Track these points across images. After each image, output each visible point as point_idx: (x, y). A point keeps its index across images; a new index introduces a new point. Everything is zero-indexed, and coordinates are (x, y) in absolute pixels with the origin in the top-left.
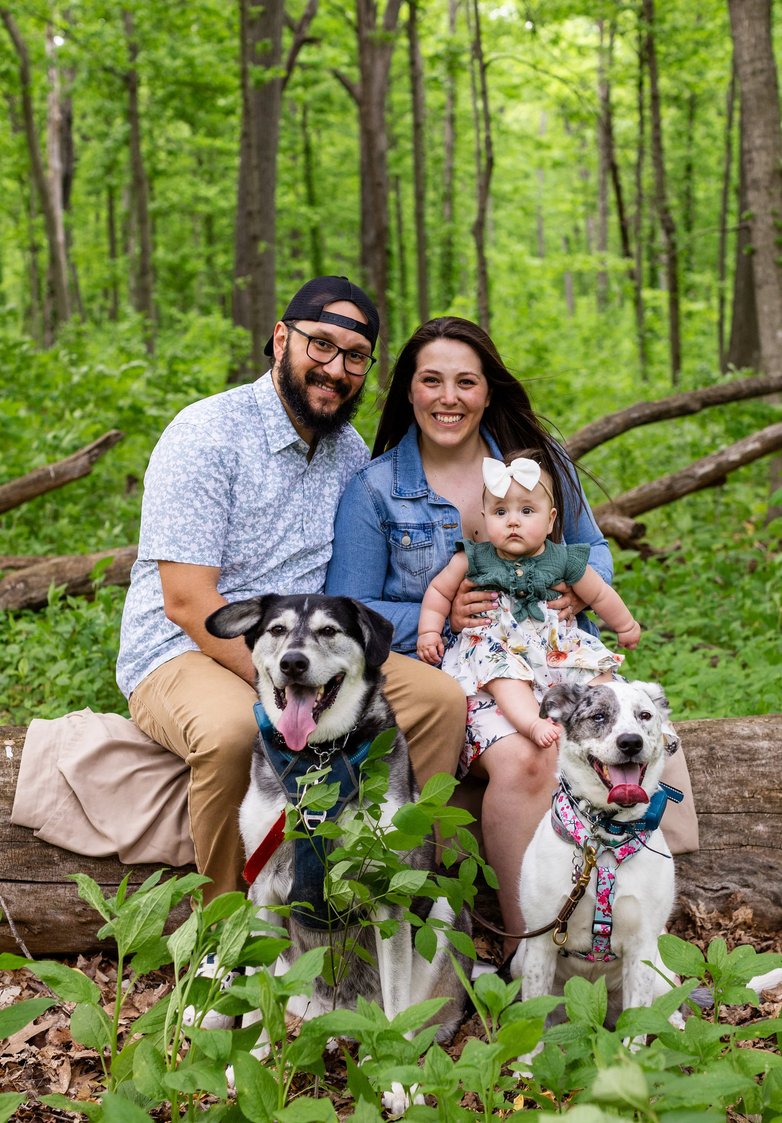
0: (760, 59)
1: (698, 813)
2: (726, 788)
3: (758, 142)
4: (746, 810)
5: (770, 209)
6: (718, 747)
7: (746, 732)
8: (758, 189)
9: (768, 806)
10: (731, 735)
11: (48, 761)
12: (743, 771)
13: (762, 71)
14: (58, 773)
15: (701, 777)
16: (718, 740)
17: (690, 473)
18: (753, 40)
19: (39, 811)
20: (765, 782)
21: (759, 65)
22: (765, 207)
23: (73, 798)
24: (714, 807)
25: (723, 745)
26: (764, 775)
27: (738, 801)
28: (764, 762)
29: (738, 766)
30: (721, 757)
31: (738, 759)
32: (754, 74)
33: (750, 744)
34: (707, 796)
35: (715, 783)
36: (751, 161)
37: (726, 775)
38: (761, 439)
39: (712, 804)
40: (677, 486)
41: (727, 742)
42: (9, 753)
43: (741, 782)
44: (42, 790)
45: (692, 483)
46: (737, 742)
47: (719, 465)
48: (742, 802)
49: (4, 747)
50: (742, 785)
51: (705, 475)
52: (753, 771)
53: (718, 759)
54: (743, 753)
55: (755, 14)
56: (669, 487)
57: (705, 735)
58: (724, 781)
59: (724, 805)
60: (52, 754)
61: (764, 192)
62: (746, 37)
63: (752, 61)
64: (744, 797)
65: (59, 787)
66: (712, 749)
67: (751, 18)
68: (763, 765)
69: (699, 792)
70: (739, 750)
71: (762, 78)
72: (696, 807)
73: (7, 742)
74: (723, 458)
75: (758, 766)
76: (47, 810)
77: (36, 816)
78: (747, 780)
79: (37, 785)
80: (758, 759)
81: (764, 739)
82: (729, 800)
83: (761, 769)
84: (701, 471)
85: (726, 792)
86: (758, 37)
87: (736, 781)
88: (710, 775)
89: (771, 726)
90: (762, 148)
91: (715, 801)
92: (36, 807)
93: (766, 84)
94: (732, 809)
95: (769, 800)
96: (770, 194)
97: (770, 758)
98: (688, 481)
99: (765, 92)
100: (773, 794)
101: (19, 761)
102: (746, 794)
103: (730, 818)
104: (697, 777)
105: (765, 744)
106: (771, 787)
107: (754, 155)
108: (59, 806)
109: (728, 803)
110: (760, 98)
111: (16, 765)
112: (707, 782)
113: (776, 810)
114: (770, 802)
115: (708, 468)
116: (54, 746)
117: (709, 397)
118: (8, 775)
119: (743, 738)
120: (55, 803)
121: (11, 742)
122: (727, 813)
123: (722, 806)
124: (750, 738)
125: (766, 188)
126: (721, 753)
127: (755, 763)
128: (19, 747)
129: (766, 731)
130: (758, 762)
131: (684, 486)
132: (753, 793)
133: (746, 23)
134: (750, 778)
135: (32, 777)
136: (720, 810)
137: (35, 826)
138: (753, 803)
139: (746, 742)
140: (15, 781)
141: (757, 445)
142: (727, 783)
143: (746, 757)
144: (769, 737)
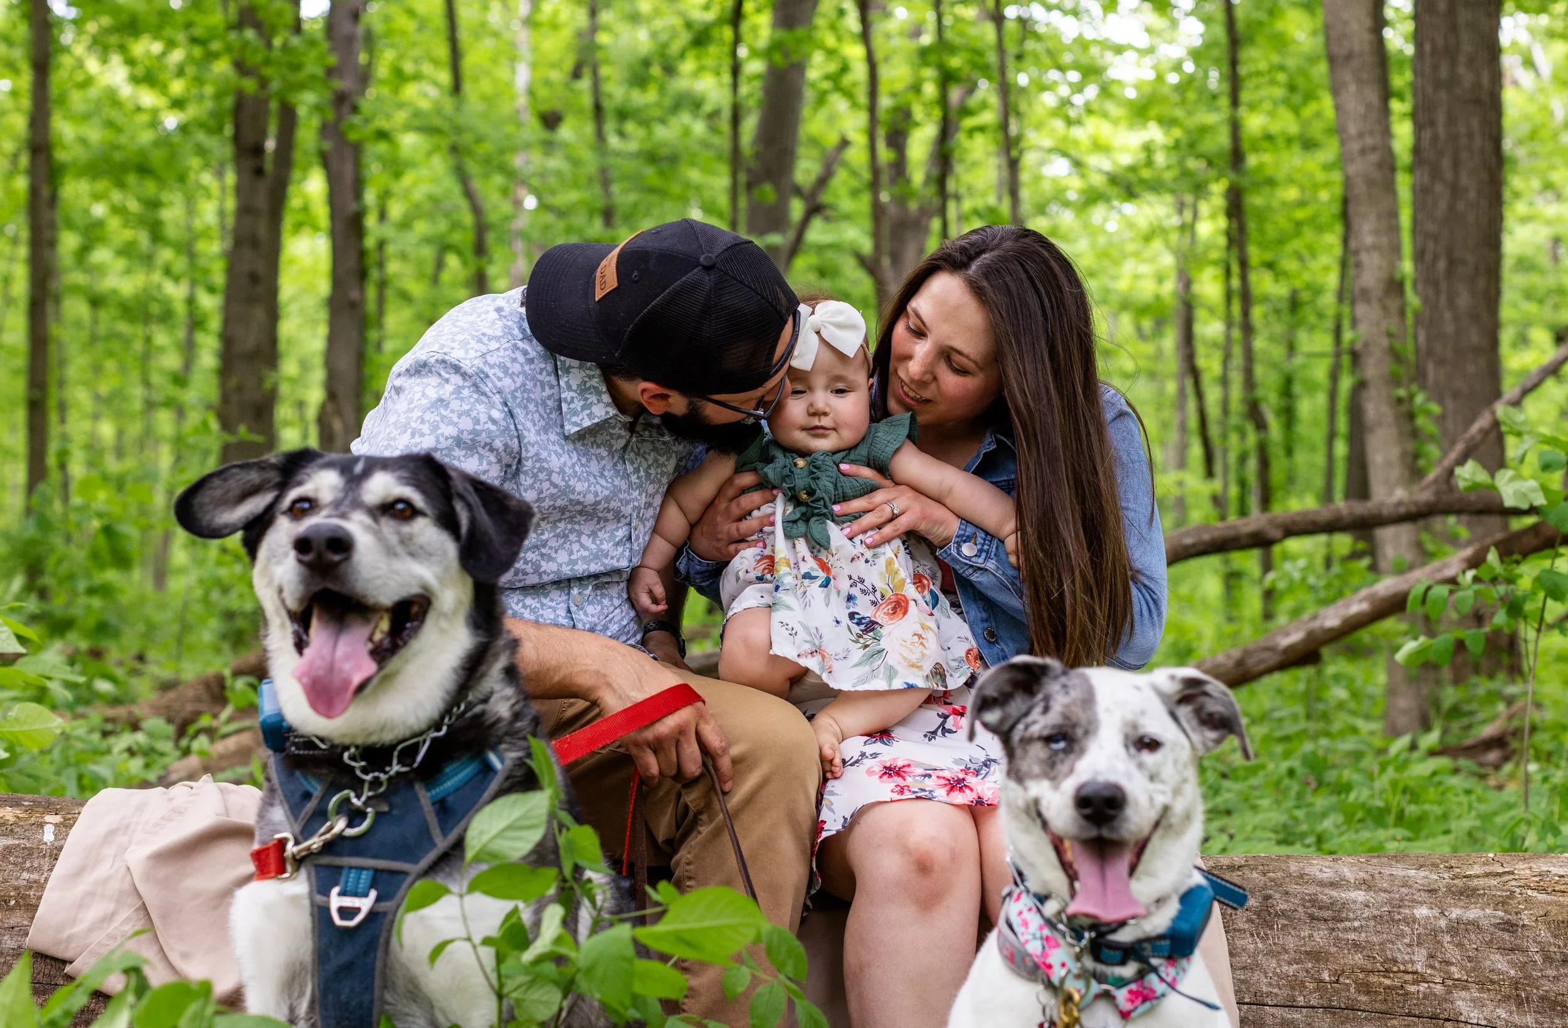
0: (1371, 133)
1: (1240, 1003)
2: (1290, 964)
3: (1369, 240)
4: (1325, 1003)
5: (1383, 327)
6: (1277, 896)
7: (1327, 874)
8: (1368, 301)
9: (1364, 998)
10: (1302, 878)
11: (110, 851)
12: (1320, 937)
13: (1374, 149)
14: (124, 869)
15: (1247, 943)
16: (1277, 884)
17: (1270, 644)
18: (1361, 110)
19: (76, 930)
20: (1358, 958)
21: (1369, 141)
22: (1378, 325)
23: (142, 913)
24: (1269, 994)
25: (1287, 893)
26: (1356, 946)
27: (1311, 986)
28: (1356, 924)
29: (1312, 928)
30: (1283, 912)
31: (1312, 918)
32: (1363, 152)
33: (1334, 893)
34: (1257, 976)
35: (1270, 953)
36: (1358, 265)
37: (1291, 942)
38: (1370, 598)
39: (1265, 989)
40: (1251, 662)
41: (1293, 888)
42: (48, 835)
43: (1316, 956)
44: (90, 895)
45: (1273, 659)
46: (1312, 889)
47: (1311, 634)
48: (1318, 989)
49: (41, 825)
50: (1318, 961)
51: (1291, 648)
52: (1338, 938)
53: (1277, 915)
54: (1320, 908)
55: (1365, 76)
56: (1240, 663)
57: (1255, 875)
58: (1286, 952)
59: (1285, 992)
60: (120, 839)
61: (1376, 305)
62: (1354, 106)
63: (1361, 135)
64: (1322, 981)
65: (121, 892)
66: (1267, 898)
67: (1360, 82)
68: (1355, 929)
69: (1244, 968)
70: (1314, 901)
71: (1374, 158)
72: (1236, 992)
73: (48, 818)
74: (1316, 625)
75: (1346, 930)
76: (91, 929)
77: (70, 938)
78: (1327, 953)
79: (84, 885)
80: (1348, 919)
81: (1358, 887)
82: (1296, 984)
83: (1352, 936)
84: (1285, 642)
85: (1291, 970)
86: (1368, 106)
87: (1307, 953)
88: (1264, 940)
89: (1370, 869)
90: (1375, 247)
91: (1270, 984)
92: (74, 922)
93: (1380, 165)
94: (1301, 1000)
95: (1366, 988)
96: (1385, 308)
97: (1368, 919)
98: (1266, 655)
99: (1377, 175)
100: (1373, 979)
101: (60, 849)
102: (1326, 976)
103: (1297, 1016)
104: (1239, 943)
105: (1360, 896)
106: (1369, 967)
107: (1364, 257)
108: (115, 924)
109: (1293, 988)
110: (1370, 183)
111: (55, 854)
112: (1257, 952)
113: (1378, 1006)
114: (1368, 993)
115: (1296, 637)
116: (127, 827)
117: (1294, 523)
118: (39, 869)
119: (1322, 884)
120: (109, 918)
121: (58, 819)
122: (1292, 1006)
123: (1283, 994)
124: (1332, 885)
125: (1380, 300)
126: (1283, 906)
127: (1341, 925)
128: (66, 826)
129: (1362, 875)
130: (1348, 924)
131: (1262, 661)
132: (1338, 975)
133: (1352, 88)
134: (1333, 950)
135: (78, 873)
136: (1280, 1000)
137: (67, 955)
138: (1337, 992)
139: (1327, 891)
140: (46, 880)
141: (1365, 607)
142: (1293, 955)
143: (1326, 914)
144: (1366, 885)
